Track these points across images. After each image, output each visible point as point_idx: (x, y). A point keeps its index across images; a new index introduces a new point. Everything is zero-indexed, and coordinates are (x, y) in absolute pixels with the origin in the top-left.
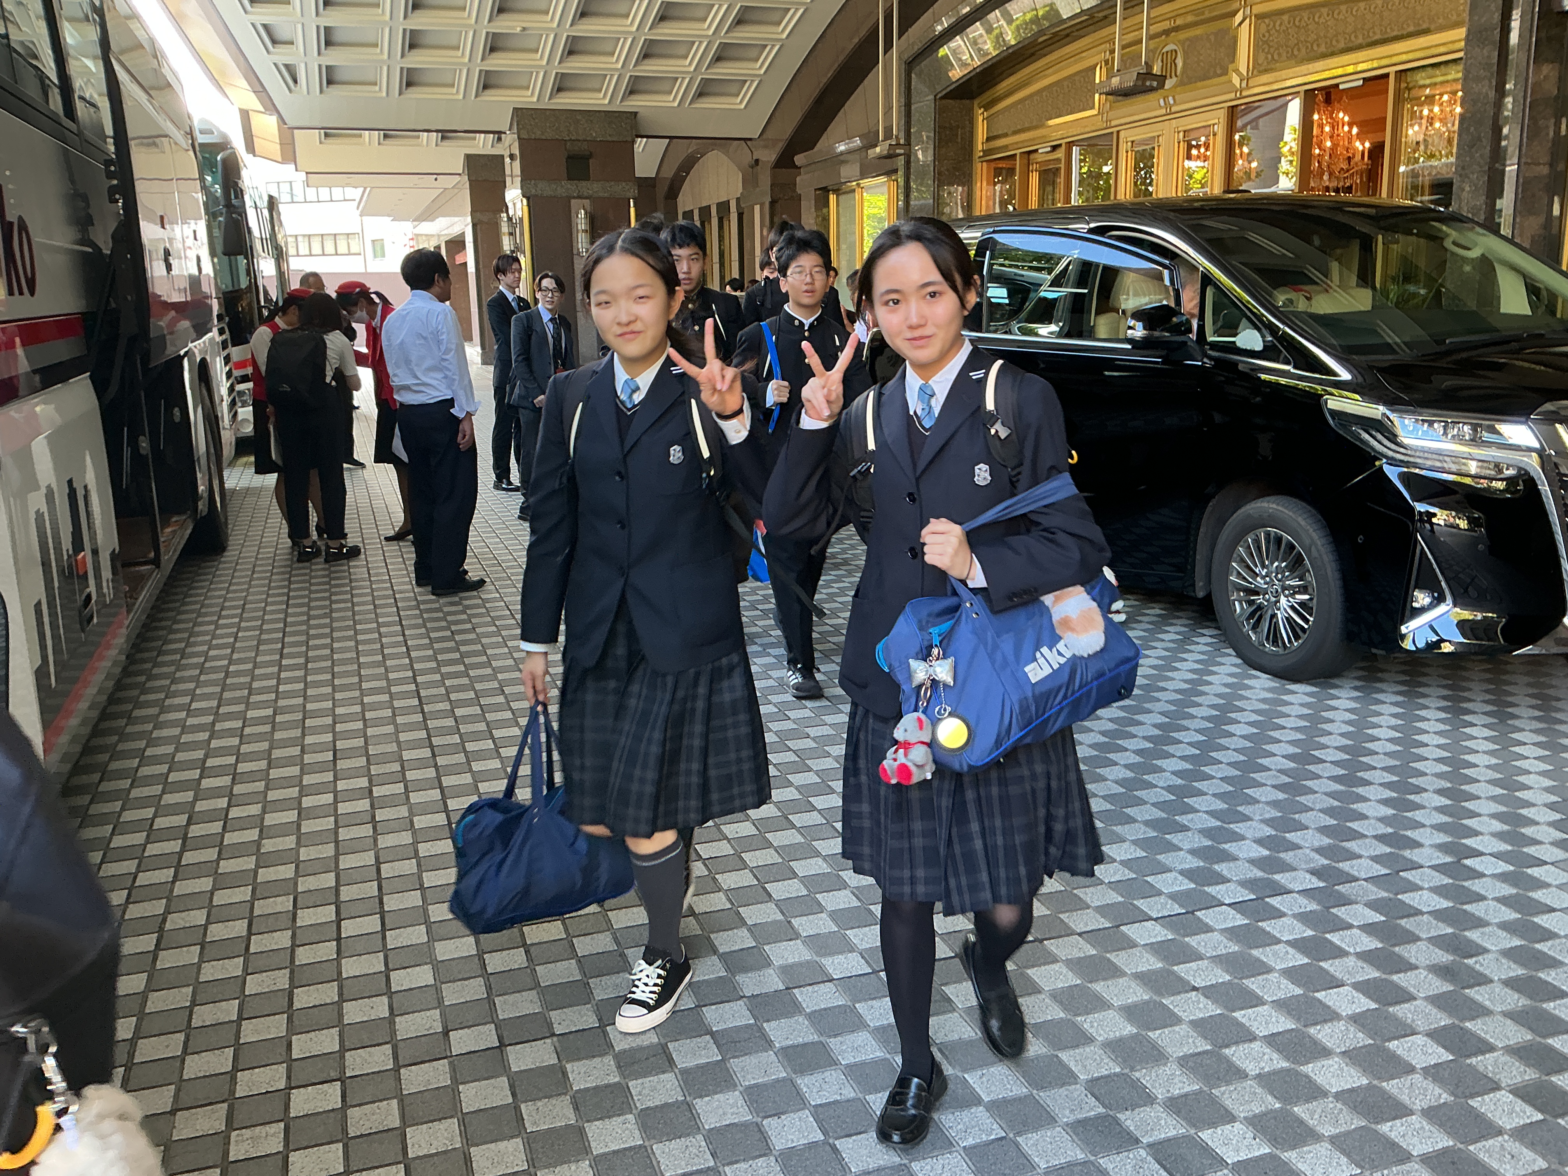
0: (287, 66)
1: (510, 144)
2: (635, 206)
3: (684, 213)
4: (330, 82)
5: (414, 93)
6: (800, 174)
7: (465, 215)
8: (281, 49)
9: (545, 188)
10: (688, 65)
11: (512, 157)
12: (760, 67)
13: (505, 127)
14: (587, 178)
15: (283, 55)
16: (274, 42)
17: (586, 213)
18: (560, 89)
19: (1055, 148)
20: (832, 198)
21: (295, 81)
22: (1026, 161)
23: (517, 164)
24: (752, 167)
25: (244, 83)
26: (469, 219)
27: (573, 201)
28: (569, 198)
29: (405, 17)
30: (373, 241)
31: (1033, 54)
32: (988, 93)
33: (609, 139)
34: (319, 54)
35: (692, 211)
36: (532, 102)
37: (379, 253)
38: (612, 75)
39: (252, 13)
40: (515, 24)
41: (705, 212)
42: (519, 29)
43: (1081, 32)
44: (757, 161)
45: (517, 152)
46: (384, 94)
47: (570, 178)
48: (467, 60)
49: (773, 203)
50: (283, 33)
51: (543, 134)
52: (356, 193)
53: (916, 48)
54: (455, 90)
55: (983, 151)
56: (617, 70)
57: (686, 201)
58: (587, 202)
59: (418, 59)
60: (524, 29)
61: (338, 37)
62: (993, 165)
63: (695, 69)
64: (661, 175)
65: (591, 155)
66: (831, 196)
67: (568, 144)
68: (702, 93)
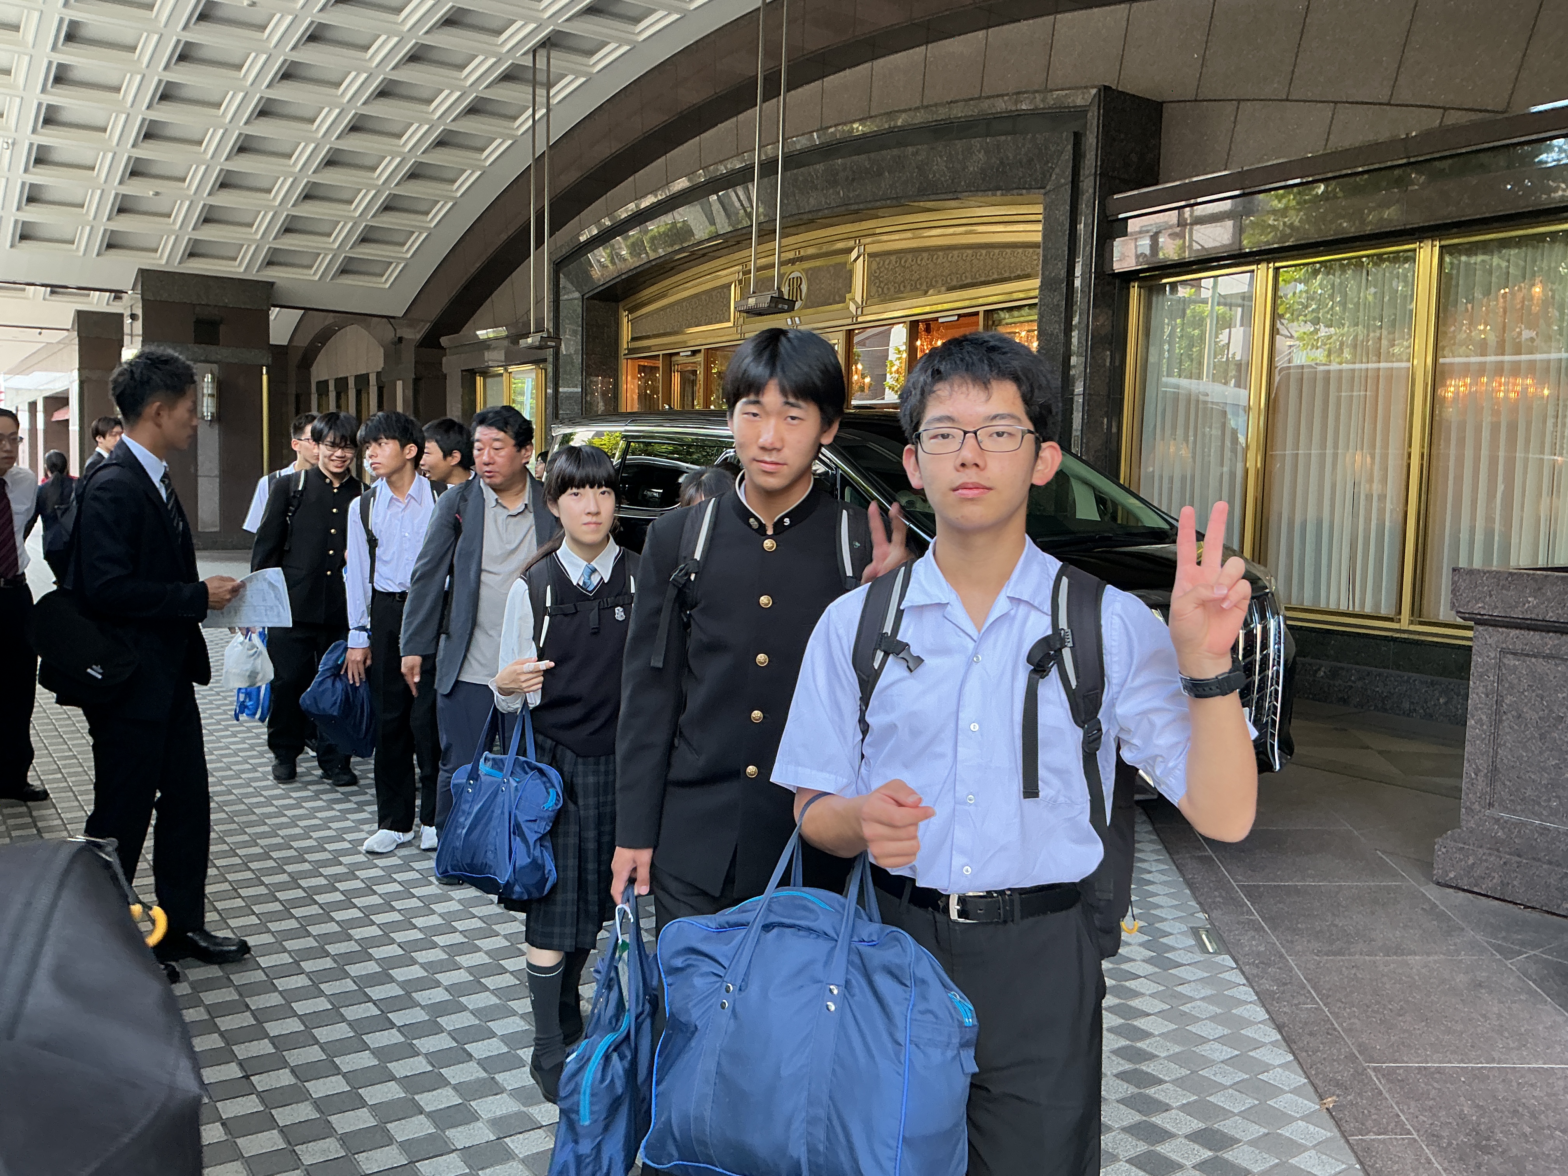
1: (132, 304)
2: (267, 372)
3: (318, 383)
5: (29, 247)
6: (446, 355)
7: (71, 371)
10: (332, 242)
11: (133, 317)
12: (406, 252)
13: (126, 287)
14: (216, 343)
17: (213, 378)
18: (192, 255)
19: (694, 353)
20: (479, 380)
22: (667, 362)
23: (139, 324)
24: (395, 344)
26: (76, 376)
29: (26, 171)
32: (633, 298)
33: (242, 306)
35: (328, 381)
36: (162, 266)
38: (249, 245)
40: (149, 188)
41: (341, 384)
42: (150, 193)
43: (717, 254)
44: (400, 339)
45: (139, 312)
47: (198, 342)
48: (91, 218)
49: (417, 381)
51: (169, 296)
53: (565, 250)
54: (74, 248)
55: (627, 349)
56: (255, 240)
57: (323, 371)
58: (215, 367)
59: (35, 214)
60: (155, 194)
62: (638, 362)
63: (338, 248)
64: (294, 344)
65: (221, 322)
66: (478, 378)
67: (198, 309)
68: (344, 271)
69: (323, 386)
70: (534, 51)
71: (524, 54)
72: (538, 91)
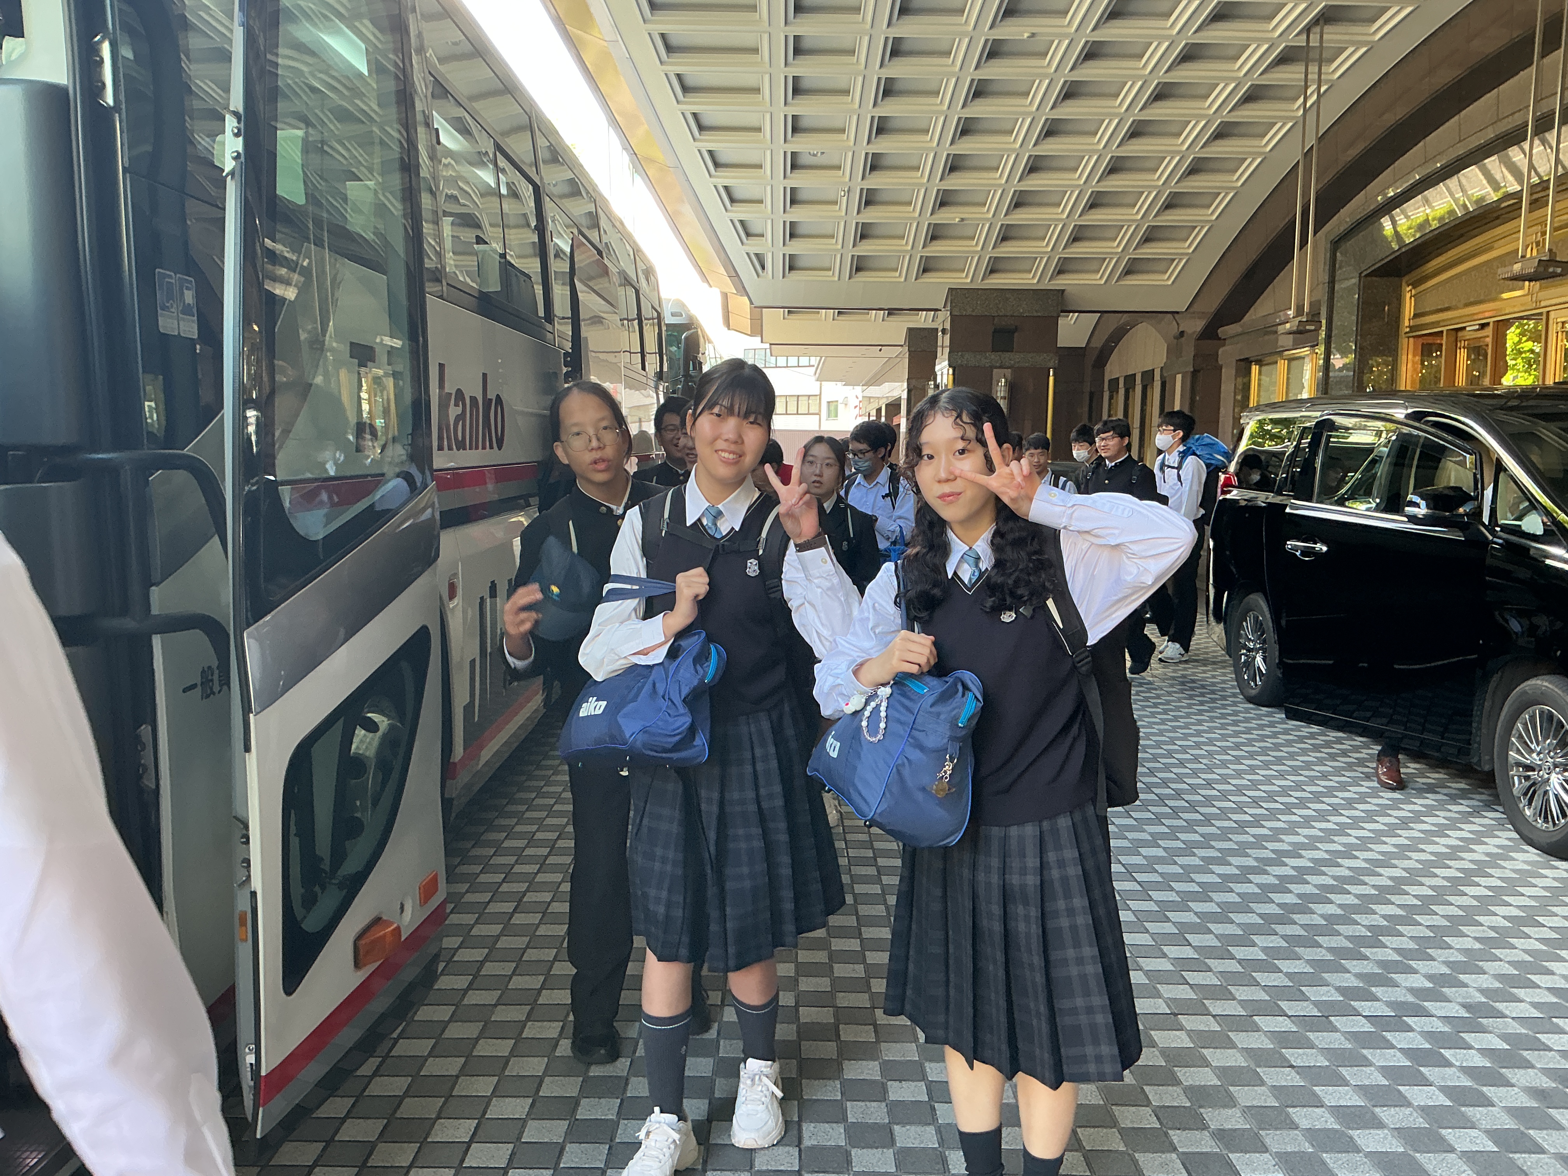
0: (757, 255)
1: (943, 320)
2: (1054, 375)
3: (1110, 381)
4: (791, 268)
5: (862, 277)
6: (1224, 345)
7: (903, 381)
8: (753, 241)
9: (970, 359)
10: (1116, 247)
11: (944, 331)
12: (1188, 247)
13: (940, 306)
14: (1010, 350)
15: (754, 246)
16: (748, 235)
17: (1006, 382)
18: (992, 270)
19: (1483, 326)
20: (1255, 369)
21: (763, 268)
22: (1453, 339)
23: (947, 337)
24: (1177, 338)
25: (722, 270)
26: (906, 384)
27: (995, 370)
28: (992, 368)
29: (858, 213)
30: (829, 402)
31: (1462, 235)
32: (1419, 270)
33: (1035, 314)
34: (784, 244)
35: (1118, 379)
36: (968, 284)
37: (833, 414)
38: (1042, 258)
39: (732, 211)
40: (955, 215)
41: (1130, 380)
42: (957, 220)
43: (1512, 215)
44: (1182, 334)
45: (948, 326)
46: (836, 278)
47: (994, 350)
48: (909, 248)
49: (1195, 373)
50: (755, 228)
51: (973, 311)
52: (814, 361)
53: (1342, 229)
54: (897, 274)
55: (1409, 327)
56: (1046, 253)
57: (1114, 370)
58: (1008, 372)
59: (867, 248)
60: (962, 220)
61: (801, 230)
62: (1420, 341)
63: (1123, 251)
64: (1092, 345)
65: (1016, 330)
66: (1253, 367)
67: (996, 319)
68: (1129, 271)
69: (1114, 382)
70: (1308, 30)
71: (1297, 35)
72: (1310, 69)
